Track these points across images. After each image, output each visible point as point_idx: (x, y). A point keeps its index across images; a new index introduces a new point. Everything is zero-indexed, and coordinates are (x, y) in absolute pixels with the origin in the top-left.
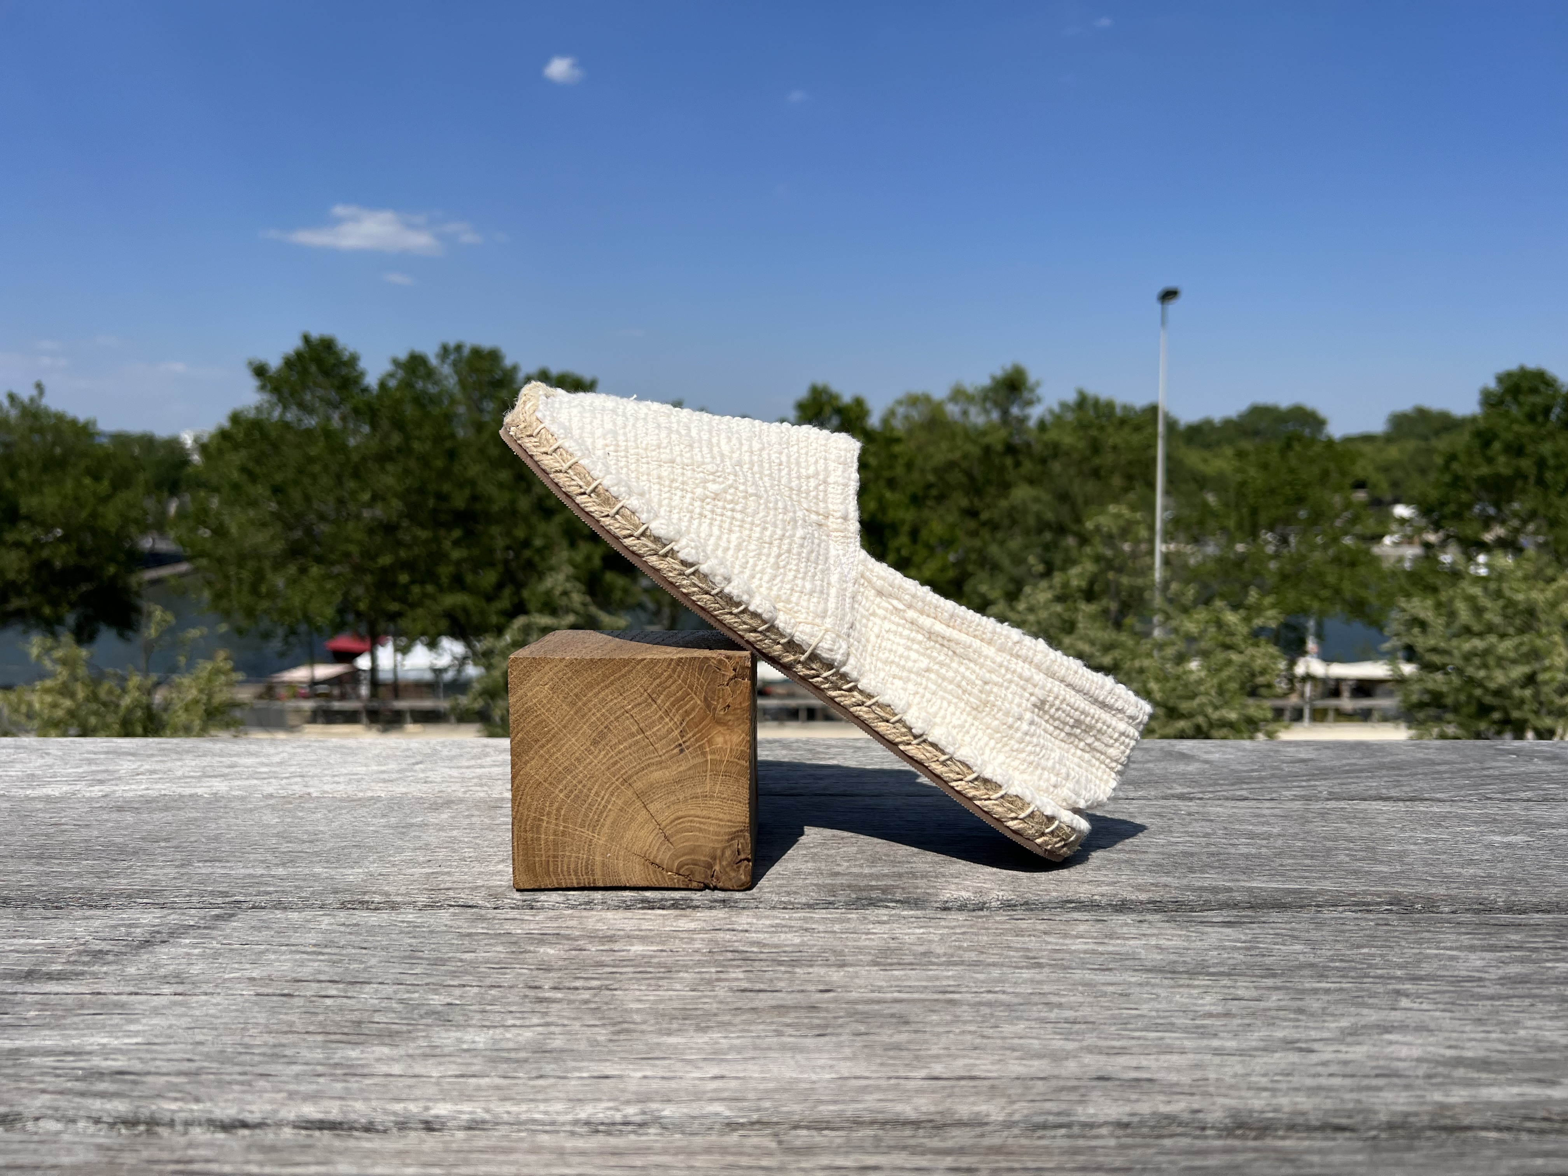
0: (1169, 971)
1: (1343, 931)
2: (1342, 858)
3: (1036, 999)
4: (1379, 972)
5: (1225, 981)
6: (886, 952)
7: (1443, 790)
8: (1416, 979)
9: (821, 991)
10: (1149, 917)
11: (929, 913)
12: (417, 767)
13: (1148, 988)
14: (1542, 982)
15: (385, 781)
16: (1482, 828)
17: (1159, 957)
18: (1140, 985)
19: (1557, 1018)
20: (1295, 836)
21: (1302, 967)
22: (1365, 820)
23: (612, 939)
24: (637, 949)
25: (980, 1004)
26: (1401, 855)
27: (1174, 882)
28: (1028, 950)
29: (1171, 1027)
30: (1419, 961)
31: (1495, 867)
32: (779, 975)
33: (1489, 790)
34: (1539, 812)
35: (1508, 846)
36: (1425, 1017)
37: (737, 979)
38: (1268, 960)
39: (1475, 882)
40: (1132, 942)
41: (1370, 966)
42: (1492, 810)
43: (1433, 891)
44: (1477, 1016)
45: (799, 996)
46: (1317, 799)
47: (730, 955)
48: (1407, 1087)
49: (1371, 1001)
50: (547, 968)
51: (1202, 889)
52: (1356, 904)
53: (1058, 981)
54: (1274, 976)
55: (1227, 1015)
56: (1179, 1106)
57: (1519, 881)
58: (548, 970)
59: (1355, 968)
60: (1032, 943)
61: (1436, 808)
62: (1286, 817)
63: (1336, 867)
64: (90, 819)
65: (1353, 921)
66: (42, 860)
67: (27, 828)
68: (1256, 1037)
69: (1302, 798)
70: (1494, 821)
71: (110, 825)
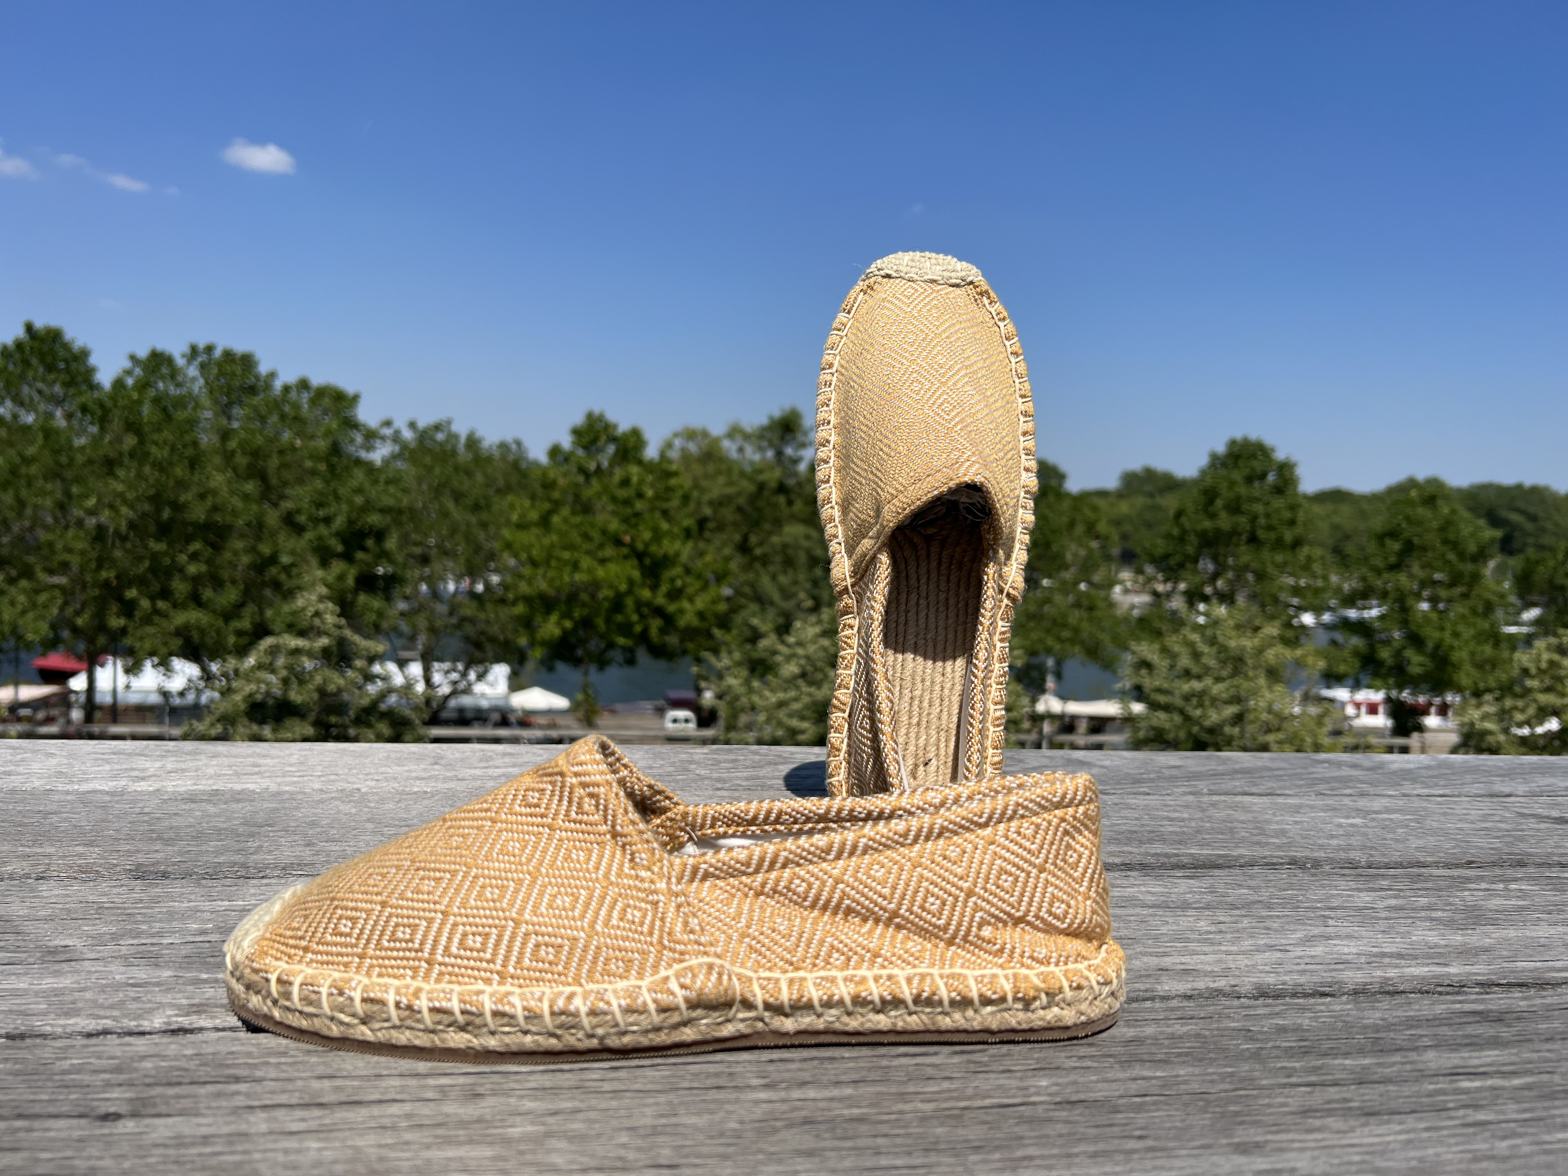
1: (1269, 881)
2: (1243, 834)
4: (1306, 905)
5: (1207, 913)
7: (1289, 788)
8: (1332, 909)
13: (1158, 917)
14: (1413, 909)
16: (1329, 813)
17: (1153, 898)
18: (1151, 915)
19: (1432, 929)
20: (1201, 819)
21: (1253, 903)
22: (1246, 809)
26: (1283, 832)
27: (1135, 850)
29: (1188, 940)
33: (1321, 787)
34: (1362, 803)
35: (1353, 825)
36: (1349, 930)
38: (1229, 899)
39: (1339, 848)
42: (1330, 802)
46: (1202, 794)
48: (1359, 969)
51: (1156, 854)
52: (1267, 864)
55: (1221, 932)
56: (1221, 983)
57: (1371, 848)
61: (1290, 801)
62: (1187, 807)
63: (1243, 840)
64: (172, 809)
65: (1271, 875)
66: (168, 842)
67: (118, 816)
68: (1247, 944)
69: (1190, 793)
70: (1334, 809)
71: (198, 813)
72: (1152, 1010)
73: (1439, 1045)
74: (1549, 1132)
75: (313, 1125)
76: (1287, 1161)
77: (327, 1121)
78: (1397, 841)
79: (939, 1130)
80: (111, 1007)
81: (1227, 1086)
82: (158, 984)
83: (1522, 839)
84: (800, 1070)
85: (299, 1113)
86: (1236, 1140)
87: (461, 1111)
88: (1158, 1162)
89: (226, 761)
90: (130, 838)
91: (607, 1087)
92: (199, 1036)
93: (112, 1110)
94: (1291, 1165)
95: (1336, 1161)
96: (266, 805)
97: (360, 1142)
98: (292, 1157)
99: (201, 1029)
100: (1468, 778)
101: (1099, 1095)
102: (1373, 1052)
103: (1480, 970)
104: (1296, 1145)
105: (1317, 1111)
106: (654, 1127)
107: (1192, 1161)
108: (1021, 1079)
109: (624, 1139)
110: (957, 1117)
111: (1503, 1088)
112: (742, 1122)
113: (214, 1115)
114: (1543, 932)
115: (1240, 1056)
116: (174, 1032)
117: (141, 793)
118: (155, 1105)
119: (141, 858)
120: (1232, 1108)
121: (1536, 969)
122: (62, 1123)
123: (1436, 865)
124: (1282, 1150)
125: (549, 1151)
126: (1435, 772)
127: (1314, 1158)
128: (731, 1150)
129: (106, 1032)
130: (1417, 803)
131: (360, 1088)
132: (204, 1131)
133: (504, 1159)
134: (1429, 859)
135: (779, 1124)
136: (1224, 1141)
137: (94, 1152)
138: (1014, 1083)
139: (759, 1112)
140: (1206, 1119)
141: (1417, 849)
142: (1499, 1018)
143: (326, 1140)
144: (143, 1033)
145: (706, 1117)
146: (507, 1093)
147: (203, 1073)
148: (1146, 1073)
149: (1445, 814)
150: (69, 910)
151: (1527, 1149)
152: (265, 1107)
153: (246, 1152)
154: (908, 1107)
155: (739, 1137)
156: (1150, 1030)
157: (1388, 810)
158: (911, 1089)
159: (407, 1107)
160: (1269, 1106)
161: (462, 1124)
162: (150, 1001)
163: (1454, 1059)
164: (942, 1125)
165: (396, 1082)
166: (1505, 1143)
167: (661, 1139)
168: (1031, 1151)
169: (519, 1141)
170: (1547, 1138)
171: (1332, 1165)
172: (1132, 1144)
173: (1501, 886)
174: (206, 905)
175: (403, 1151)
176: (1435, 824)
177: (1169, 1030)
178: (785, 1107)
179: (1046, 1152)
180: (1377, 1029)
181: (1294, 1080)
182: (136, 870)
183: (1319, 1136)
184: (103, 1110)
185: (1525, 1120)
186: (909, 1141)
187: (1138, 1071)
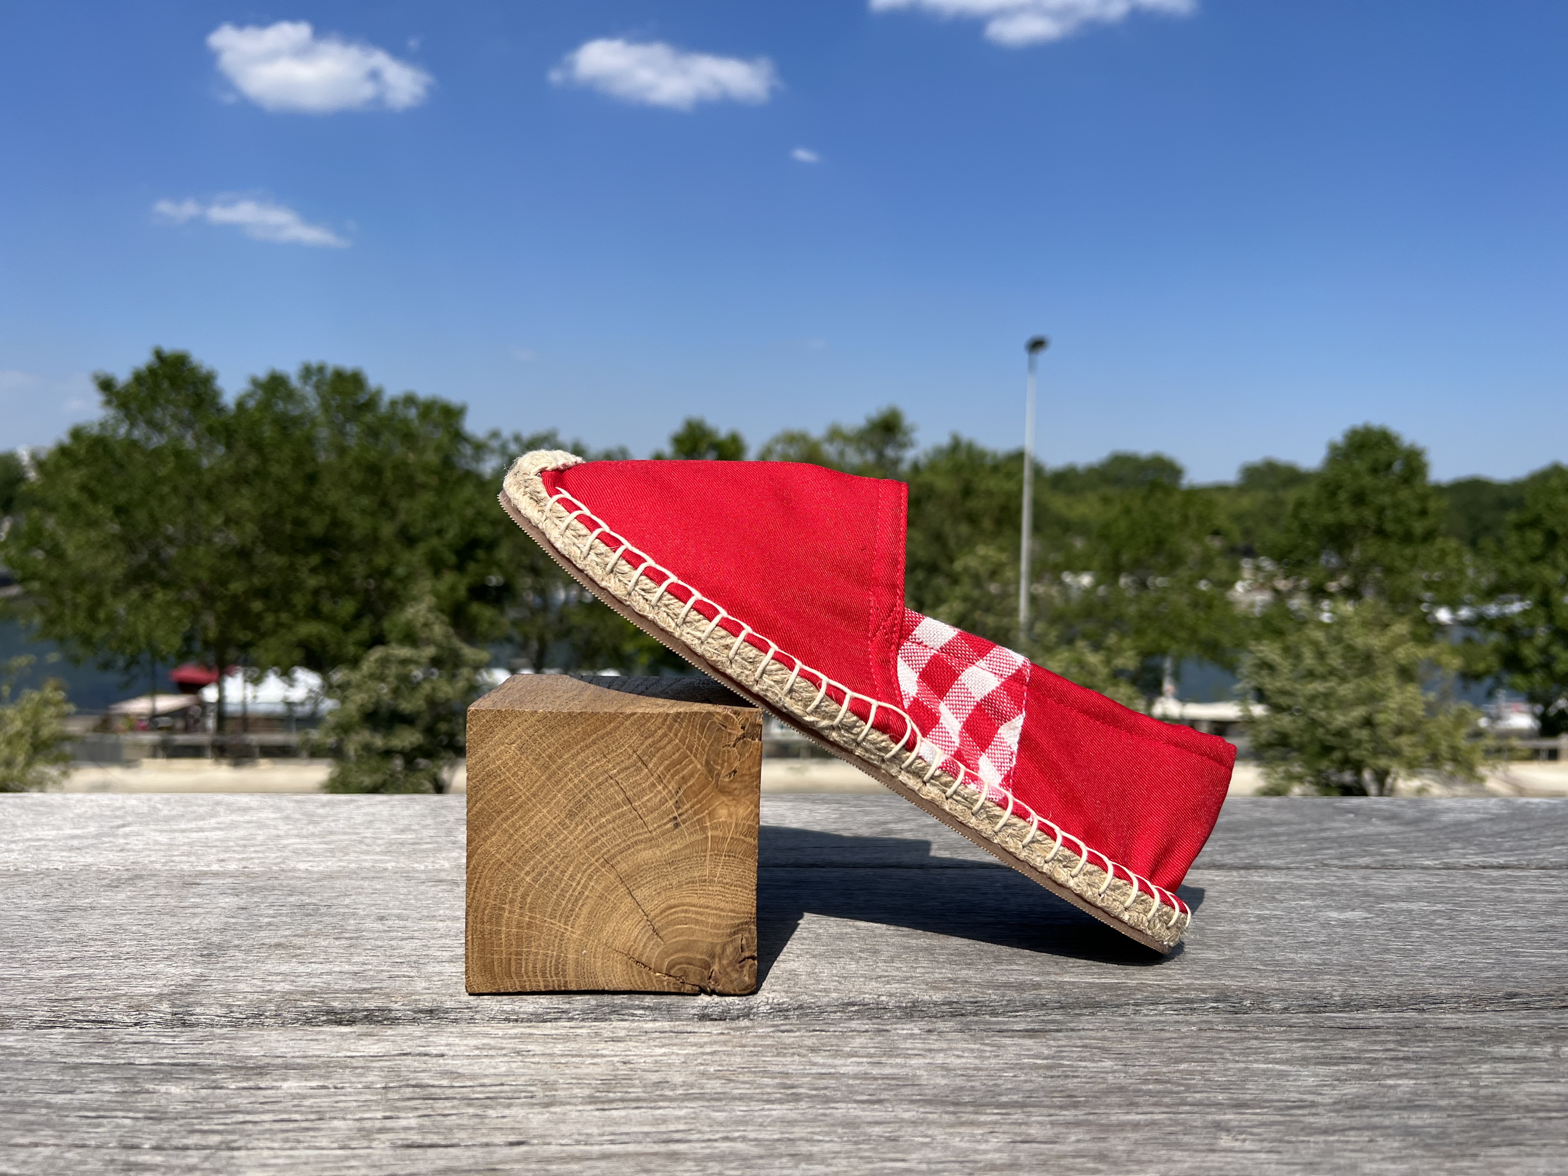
0: (951, 1100)
1: (1161, 1040)
3: (782, 1148)
4: (1198, 1096)
5: (1018, 1116)
6: (608, 1084)
7: (1280, 856)
8: (1240, 1106)
9: (512, 1144)
10: (940, 1025)
11: (679, 1025)
12: (121, 831)
13: (922, 1128)
14: (1382, 1107)
15: (71, 849)
16: (1319, 901)
17: (943, 1082)
18: (914, 1123)
19: (1401, 1158)
21: (1108, 1092)
23: (261, 1070)
24: (292, 1085)
25: (710, 1158)
26: (1231, 938)
28: (786, 1075)
30: (1245, 1080)
31: (1329, 951)
32: (465, 1121)
33: (1329, 854)
37: (406, 1129)
39: (1310, 971)
40: (914, 1062)
41: (1189, 1088)
42: (1330, 879)
43: (1264, 983)
44: (1308, 1158)
45: (479, 1152)
47: (408, 1092)
49: (1186, 1139)
50: (157, 1116)
53: (814, 1120)
54: (1075, 1106)
55: (1013, 1166)
57: (1360, 969)
58: (159, 1120)
59: (1171, 1092)
60: (792, 1064)
70: (1331, 893)
134: (1445, 991)
173: (1548, 1050)
176: (1475, 921)
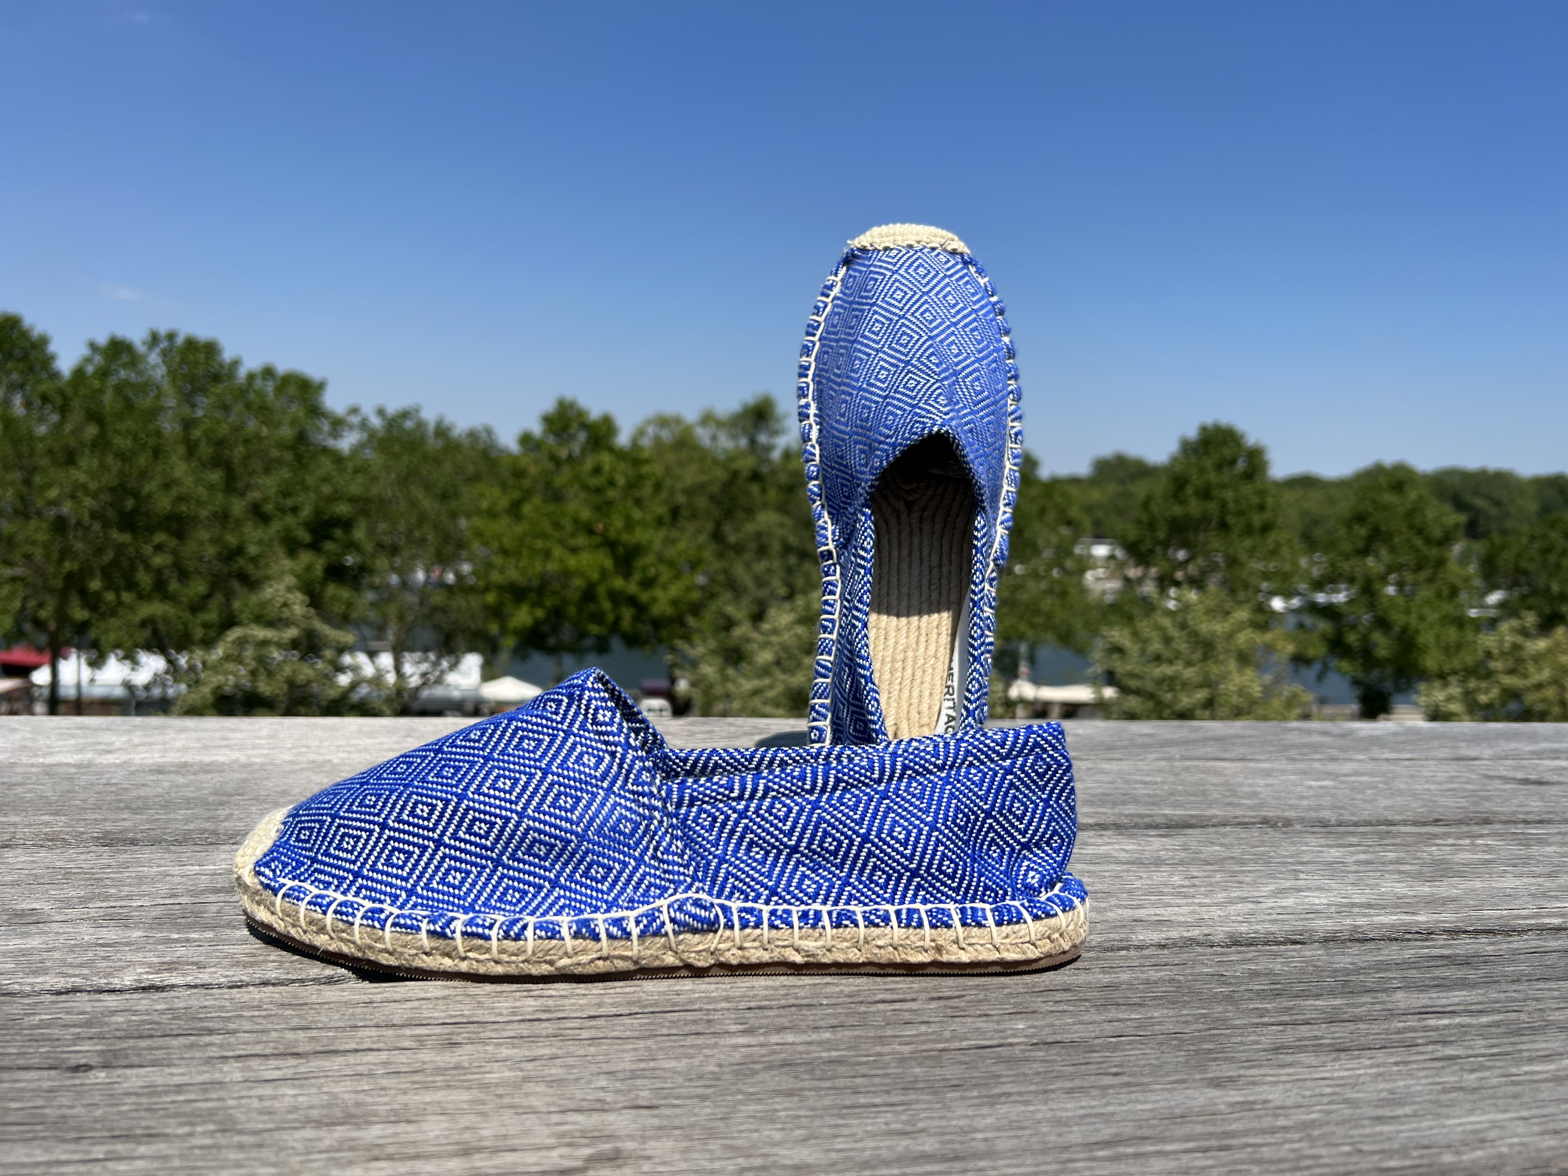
0: (1138, 862)
2: (1215, 796)
20: (1174, 783)
22: (1217, 773)
26: (1255, 794)
29: (1162, 894)
30: (1300, 854)
31: (1320, 800)
33: (1292, 753)
34: (1332, 767)
35: (1322, 787)
36: (1319, 883)
38: (1202, 856)
39: (1310, 808)
41: (1270, 857)
43: (1287, 814)
44: (1351, 882)
46: (1175, 760)
48: (1329, 918)
49: (1281, 876)
51: (1130, 815)
52: (1239, 824)
54: (1211, 864)
55: (1194, 886)
56: (1195, 933)
57: (1341, 808)
59: (1261, 859)
61: (1262, 765)
62: (1160, 771)
63: (1216, 801)
64: (140, 780)
65: (1243, 834)
66: (136, 811)
67: (85, 788)
68: (1220, 897)
69: (1163, 759)
70: (1304, 773)
71: (166, 784)
72: (1126, 958)
73: (1409, 986)
74: (1517, 1066)
75: (289, 1073)
76: (1261, 1093)
77: (302, 1070)
78: (1365, 801)
79: (918, 1070)
80: (81, 966)
81: (1201, 1026)
82: (128, 944)
83: (1488, 799)
84: (778, 1016)
85: (273, 1063)
86: (1210, 1075)
87: (438, 1059)
88: (1133, 1096)
89: (194, 735)
90: (97, 808)
91: (585, 1034)
92: (172, 994)
93: (83, 1061)
94: (1264, 1097)
95: (1308, 1093)
96: (236, 776)
97: (337, 1089)
98: (267, 1104)
99: (173, 986)
100: (1435, 744)
101: (1075, 1037)
102: (1343, 994)
103: (1448, 918)
104: (1269, 1079)
105: (1288, 1048)
106: (632, 1071)
107: (1166, 1095)
108: (998, 1022)
109: (603, 1083)
110: (935, 1058)
111: (1470, 1026)
112: (720, 1066)
113: (187, 1065)
114: (1509, 883)
115: (1214, 999)
116: (144, 989)
117: (109, 765)
118: (126, 1057)
119: (108, 826)
120: (1206, 1046)
121: (1502, 917)
122: (31, 1075)
123: (1405, 823)
124: (1254, 1083)
125: (527, 1095)
126: (1403, 738)
127: (1287, 1091)
128: (709, 1091)
129: (75, 990)
130: (1385, 766)
131: (334, 1038)
132: (177, 1080)
133: (483, 1102)
134: (1397, 817)
135: (757, 1067)
136: (1198, 1076)
137: (65, 1101)
138: (992, 1026)
139: (737, 1056)
140: (1181, 1056)
141: (1386, 808)
142: (1466, 962)
143: (301, 1086)
144: (113, 991)
145: (685, 1061)
146: (484, 1042)
147: (175, 1026)
148: (1121, 1016)
149: (1413, 776)
150: (36, 876)
151: (1495, 1081)
152: (240, 1056)
153: (218, 1099)
154: (887, 1049)
155: (718, 1079)
156: (1125, 976)
157: (1356, 773)
158: (889, 1033)
159: (384, 1056)
160: (1242, 1043)
161: (439, 1070)
162: (120, 960)
163: (1422, 999)
164: (920, 1065)
165: (373, 1032)
166: (1473, 1076)
167: (639, 1082)
168: (1007, 1088)
169: (497, 1085)
170: (1514, 1070)
171: (1304, 1097)
172: (1108, 1080)
173: (1468, 841)
174: (176, 870)
175: (379, 1096)
176: (1403, 786)
177: (1143, 976)
178: (763, 1051)
179: (1023, 1089)
180: (1347, 972)
181: (1266, 1020)
182: (104, 838)
183: (1291, 1070)
184: (73, 1062)
185: (1493, 1055)
186: (888, 1081)
187: (1113, 1013)
